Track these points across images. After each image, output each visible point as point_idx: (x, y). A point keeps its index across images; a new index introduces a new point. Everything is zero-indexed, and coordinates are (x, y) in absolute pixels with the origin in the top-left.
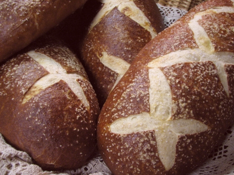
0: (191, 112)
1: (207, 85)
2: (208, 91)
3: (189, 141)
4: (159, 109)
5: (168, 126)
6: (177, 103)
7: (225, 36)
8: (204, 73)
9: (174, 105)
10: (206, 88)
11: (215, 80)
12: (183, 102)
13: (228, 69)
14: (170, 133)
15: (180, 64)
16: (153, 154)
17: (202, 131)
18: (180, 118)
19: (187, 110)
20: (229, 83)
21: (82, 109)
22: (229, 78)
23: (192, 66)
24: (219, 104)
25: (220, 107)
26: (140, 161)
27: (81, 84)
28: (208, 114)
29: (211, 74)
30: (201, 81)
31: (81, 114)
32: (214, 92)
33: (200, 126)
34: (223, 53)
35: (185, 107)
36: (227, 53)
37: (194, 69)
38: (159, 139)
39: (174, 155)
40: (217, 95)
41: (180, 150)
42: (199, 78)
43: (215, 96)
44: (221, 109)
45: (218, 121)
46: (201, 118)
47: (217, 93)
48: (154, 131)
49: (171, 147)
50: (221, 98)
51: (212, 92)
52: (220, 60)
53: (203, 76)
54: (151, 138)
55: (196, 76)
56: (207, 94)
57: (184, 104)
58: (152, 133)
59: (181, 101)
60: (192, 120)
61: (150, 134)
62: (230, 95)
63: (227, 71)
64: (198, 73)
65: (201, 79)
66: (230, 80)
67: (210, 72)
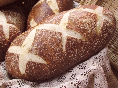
0: (38, 52)
1: (51, 42)
2: (51, 46)
3: (32, 65)
4: (25, 46)
5: (25, 55)
6: (33, 46)
7: (76, 22)
8: (54, 36)
9: (31, 46)
10: (50, 44)
11: (58, 42)
12: (35, 47)
13: (68, 38)
14: (25, 58)
15: (44, 30)
16: (16, 64)
17: (41, 63)
18: (31, 53)
19: (36, 50)
20: (66, 45)
21: (3, 38)
22: (67, 43)
23: (49, 32)
24: (55, 53)
25: (56, 55)
26: (11, 66)
27: (10, 29)
28: (47, 56)
29: (57, 38)
30: (49, 40)
31: (2, 40)
32: (54, 47)
33: (41, 60)
34: (71, 30)
35: (36, 49)
36: (73, 31)
37: (49, 33)
38: (20, 59)
39: (25, 68)
40: (55, 49)
41: (28, 67)
42: (49, 38)
43: (54, 49)
44: (56, 56)
45: (53, 61)
46: (43, 57)
47: (56, 48)
48: (19, 55)
49: (24, 64)
50: (57, 51)
51: (53, 46)
52: (66, 33)
53: (52, 38)
54: (17, 57)
55: (48, 37)
56: (50, 47)
57: (36, 48)
58: (18, 55)
59: (35, 46)
60: (37, 56)
61: (17, 55)
62: (65, 51)
63: (67, 39)
64: (50, 36)
65: (50, 39)
66: (67, 44)
67: (57, 37)
